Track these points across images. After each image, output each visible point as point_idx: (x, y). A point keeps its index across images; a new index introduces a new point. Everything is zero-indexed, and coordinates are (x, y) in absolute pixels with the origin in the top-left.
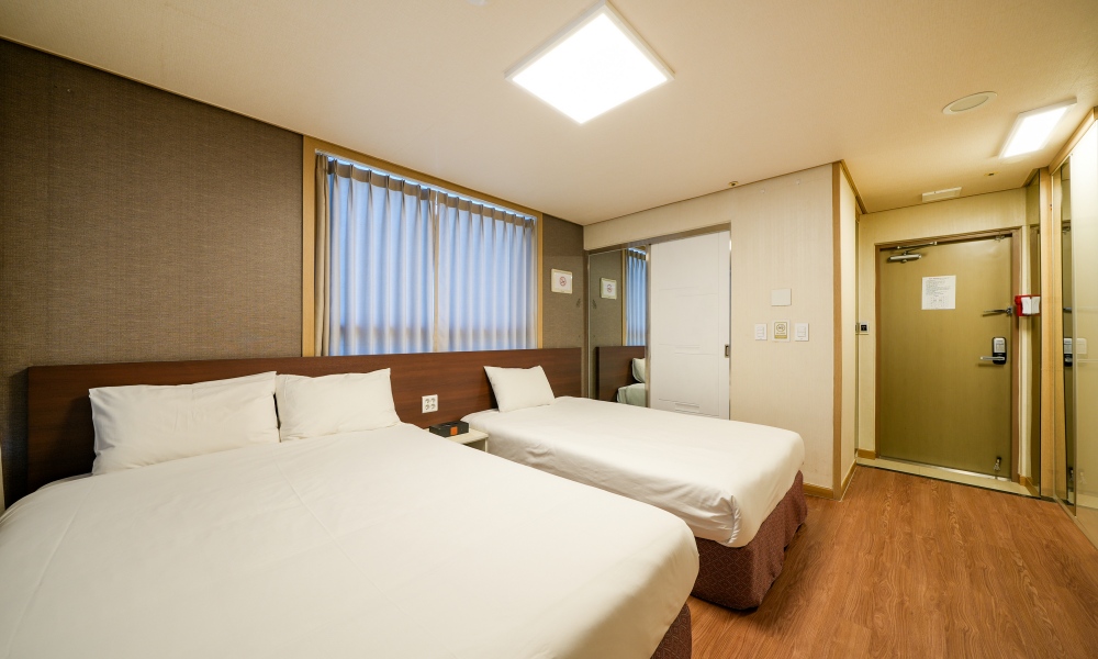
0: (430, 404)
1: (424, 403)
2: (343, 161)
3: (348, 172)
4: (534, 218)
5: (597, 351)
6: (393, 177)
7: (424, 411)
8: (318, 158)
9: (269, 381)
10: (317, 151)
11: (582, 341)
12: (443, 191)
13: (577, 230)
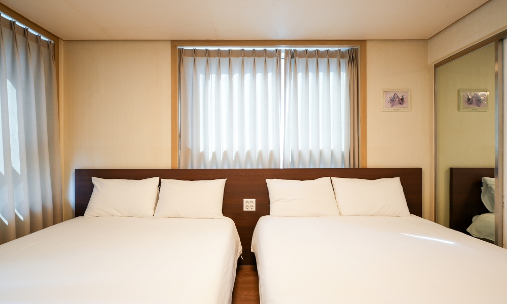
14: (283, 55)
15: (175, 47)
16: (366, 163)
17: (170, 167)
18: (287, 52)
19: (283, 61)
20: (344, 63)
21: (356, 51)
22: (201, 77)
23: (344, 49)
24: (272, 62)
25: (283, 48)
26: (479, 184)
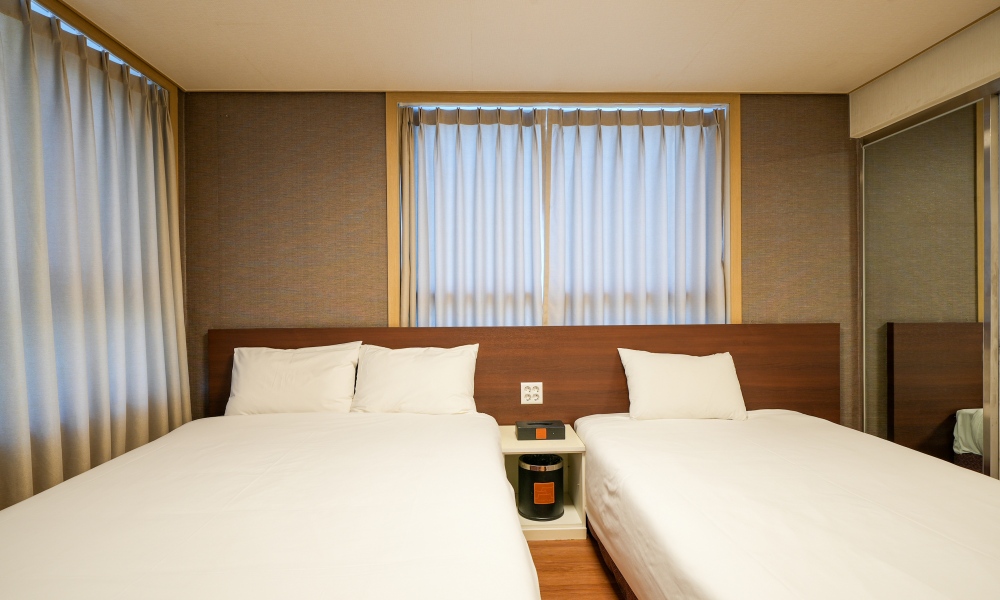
0: (532, 393)
1: (524, 392)
2: (429, 107)
3: (434, 118)
4: (724, 107)
5: (889, 331)
6: (486, 107)
7: (524, 401)
8: (404, 111)
9: (354, 350)
10: (402, 105)
11: (847, 311)
12: (556, 107)
13: (836, 105)
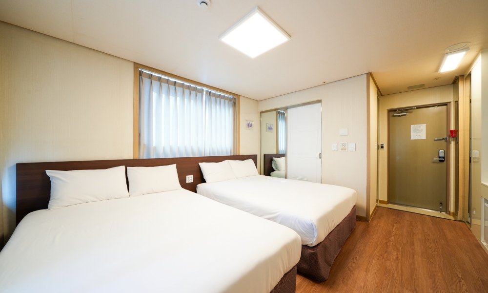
14: (205, 93)
15: (138, 68)
16: (239, 153)
17: (132, 158)
18: (207, 92)
19: (204, 96)
20: (231, 103)
21: (235, 99)
22: (155, 95)
23: (231, 96)
24: (199, 94)
25: (205, 89)
26: (271, 160)
